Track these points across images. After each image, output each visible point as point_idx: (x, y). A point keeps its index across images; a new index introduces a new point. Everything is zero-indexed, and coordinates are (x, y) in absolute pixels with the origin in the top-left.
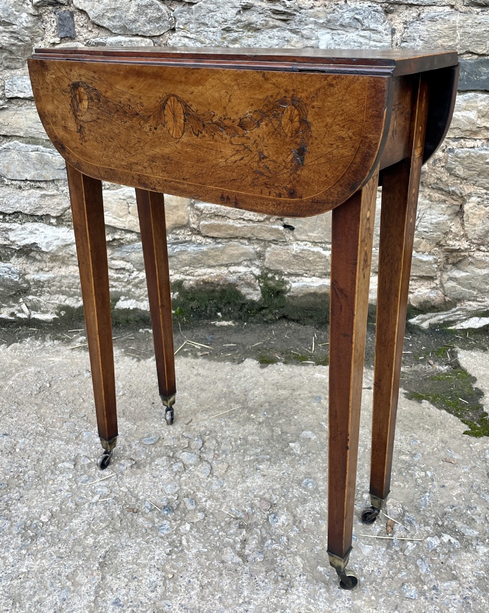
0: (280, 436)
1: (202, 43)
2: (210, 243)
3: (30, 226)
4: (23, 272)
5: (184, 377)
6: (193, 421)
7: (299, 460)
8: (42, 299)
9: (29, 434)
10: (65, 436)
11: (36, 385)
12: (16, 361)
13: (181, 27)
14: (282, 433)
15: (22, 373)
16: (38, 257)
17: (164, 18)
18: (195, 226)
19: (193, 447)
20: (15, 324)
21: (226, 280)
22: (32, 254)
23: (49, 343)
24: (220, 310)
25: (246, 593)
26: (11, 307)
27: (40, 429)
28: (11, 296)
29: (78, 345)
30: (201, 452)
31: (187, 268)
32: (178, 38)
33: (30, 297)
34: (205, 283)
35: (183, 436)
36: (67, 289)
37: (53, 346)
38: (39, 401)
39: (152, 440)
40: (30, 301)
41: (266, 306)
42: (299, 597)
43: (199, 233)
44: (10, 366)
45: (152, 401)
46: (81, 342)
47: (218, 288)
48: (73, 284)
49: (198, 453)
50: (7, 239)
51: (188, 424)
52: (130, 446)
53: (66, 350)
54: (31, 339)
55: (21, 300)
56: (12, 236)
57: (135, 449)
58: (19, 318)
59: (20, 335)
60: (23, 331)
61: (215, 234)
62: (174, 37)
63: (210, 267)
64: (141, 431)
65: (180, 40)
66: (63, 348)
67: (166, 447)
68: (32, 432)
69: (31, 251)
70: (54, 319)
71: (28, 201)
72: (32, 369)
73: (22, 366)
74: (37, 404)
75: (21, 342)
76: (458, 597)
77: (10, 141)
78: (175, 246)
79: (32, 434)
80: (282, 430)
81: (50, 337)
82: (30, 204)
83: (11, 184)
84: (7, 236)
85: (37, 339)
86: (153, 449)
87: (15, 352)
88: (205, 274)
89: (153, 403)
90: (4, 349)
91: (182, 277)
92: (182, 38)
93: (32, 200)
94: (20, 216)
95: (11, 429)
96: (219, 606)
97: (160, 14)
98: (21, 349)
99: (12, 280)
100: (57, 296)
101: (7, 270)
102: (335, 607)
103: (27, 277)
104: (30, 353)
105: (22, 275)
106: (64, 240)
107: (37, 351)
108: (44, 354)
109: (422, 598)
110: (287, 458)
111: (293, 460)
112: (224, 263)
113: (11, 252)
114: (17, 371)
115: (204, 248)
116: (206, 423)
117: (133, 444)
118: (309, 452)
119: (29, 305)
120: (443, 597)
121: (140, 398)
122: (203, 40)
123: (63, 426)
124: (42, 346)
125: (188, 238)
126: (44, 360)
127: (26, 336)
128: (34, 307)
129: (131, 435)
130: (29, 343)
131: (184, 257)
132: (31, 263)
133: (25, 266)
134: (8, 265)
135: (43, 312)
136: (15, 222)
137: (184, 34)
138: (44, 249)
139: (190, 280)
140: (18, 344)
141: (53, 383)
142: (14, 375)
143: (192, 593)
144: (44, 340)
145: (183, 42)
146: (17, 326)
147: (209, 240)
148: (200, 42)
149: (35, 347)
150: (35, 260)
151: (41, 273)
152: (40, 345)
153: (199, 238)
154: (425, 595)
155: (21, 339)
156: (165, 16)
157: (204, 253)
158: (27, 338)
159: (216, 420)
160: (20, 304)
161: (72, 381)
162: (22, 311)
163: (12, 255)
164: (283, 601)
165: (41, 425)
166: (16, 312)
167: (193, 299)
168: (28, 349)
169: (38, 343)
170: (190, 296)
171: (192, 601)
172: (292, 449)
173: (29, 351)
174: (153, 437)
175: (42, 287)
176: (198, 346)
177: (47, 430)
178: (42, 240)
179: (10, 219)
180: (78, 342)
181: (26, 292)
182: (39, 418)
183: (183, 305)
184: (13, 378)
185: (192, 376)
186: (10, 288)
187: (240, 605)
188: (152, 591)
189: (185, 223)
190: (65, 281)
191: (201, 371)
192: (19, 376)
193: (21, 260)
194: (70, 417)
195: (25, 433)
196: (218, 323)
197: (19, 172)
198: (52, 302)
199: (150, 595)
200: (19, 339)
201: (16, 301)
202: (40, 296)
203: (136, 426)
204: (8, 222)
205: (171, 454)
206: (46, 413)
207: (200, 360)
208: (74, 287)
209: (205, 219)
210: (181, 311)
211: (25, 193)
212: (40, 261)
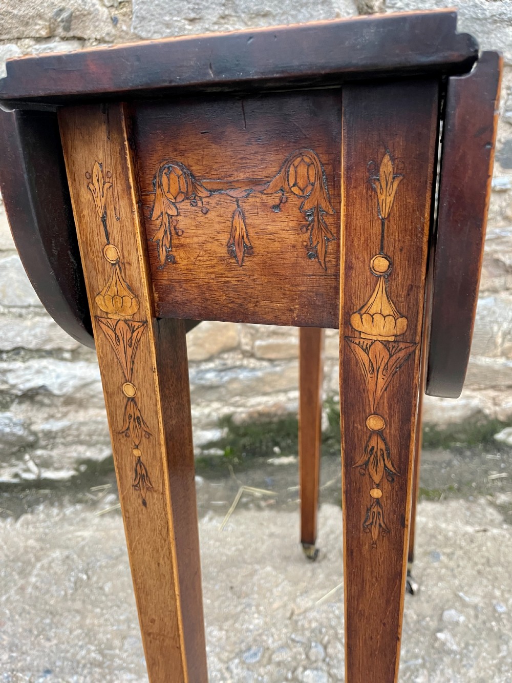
0: (418, 622)
2: (266, 367)
3: (35, 364)
4: (28, 422)
5: (257, 542)
6: (297, 612)
7: (461, 660)
8: (55, 453)
9: (81, 665)
10: (132, 663)
11: (69, 580)
12: (31, 542)
14: (418, 615)
15: (45, 561)
16: (46, 401)
18: (248, 348)
19: (313, 658)
20: (20, 488)
21: (285, 409)
22: (39, 398)
23: (69, 510)
24: (276, 444)
26: (12, 466)
27: (93, 655)
28: (13, 454)
29: (108, 508)
30: (328, 664)
31: (237, 398)
33: (39, 452)
34: (261, 414)
35: (293, 640)
36: (88, 438)
37: (76, 513)
38: (78, 605)
39: (255, 654)
40: (39, 457)
41: (332, 435)
43: (252, 355)
44: (26, 552)
45: (230, 585)
46: (112, 503)
47: (275, 419)
48: (95, 431)
49: (325, 668)
50: (5, 382)
51: (290, 618)
52: (228, 669)
53: (94, 517)
54: (45, 506)
55: (27, 457)
56: (12, 379)
57: (237, 674)
58: (26, 480)
59: (28, 501)
60: (32, 495)
61: (272, 356)
63: (265, 394)
64: (233, 639)
66: (88, 515)
67: (279, 664)
68: (83, 662)
69: (37, 394)
70: (73, 477)
71: (33, 332)
72: (57, 554)
73: (42, 549)
74: (77, 611)
75: (32, 512)
77: (5, 257)
78: (223, 374)
79: (84, 666)
80: (415, 612)
81: (69, 501)
82: (35, 336)
83: (9, 312)
84: (5, 378)
85: (52, 504)
86: (262, 670)
87: (27, 528)
88: (259, 404)
89: (232, 588)
90: (11, 525)
91: (232, 409)
93: (38, 330)
94: (22, 353)
95: (53, 660)
98: (35, 523)
99: (14, 435)
100: (74, 447)
101: (7, 421)
103: (34, 428)
104: (48, 527)
105: (27, 425)
106: (82, 379)
107: (56, 523)
108: (67, 527)
110: (445, 659)
111: (454, 661)
112: (282, 388)
113: (10, 398)
114: (38, 559)
115: (259, 374)
116: (315, 614)
117: (233, 666)
118: (467, 645)
119: (37, 461)
121: (212, 582)
123: (123, 645)
124: (61, 515)
125: (238, 363)
126: (70, 536)
127: (37, 502)
128: (45, 464)
129: (223, 648)
130: (43, 512)
131: (235, 386)
132: (38, 410)
133: (30, 414)
134: (8, 414)
135: (57, 469)
136: (15, 360)
138: (56, 392)
139: (241, 413)
140: (29, 517)
141: (90, 573)
142: (34, 566)
144: (62, 506)
146: (23, 490)
147: (265, 364)
150: (42, 404)
151: (51, 421)
153: (252, 363)
155: (31, 506)
157: (259, 380)
158: (39, 505)
159: (325, 607)
160: (25, 462)
161: (114, 566)
162: (28, 470)
163: (12, 401)
165: (93, 648)
166: (20, 472)
167: (245, 435)
168: (44, 521)
170: (242, 431)
172: (443, 644)
174: (254, 649)
175: (54, 438)
176: (258, 492)
177: (104, 656)
178: (54, 380)
179: (8, 357)
180: (107, 503)
181: (32, 446)
182: (86, 635)
183: (233, 443)
184: (35, 572)
185: (265, 537)
186: (11, 444)
189: (235, 344)
190: (84, 429)
191: (273, 529)
192: (42, 568)
193: (24, 407)
194: (129, 627)
195: (75, 665)
196: (277, 461)
197: (19, 297)
198: (68, 455)
200: (29, 506)
201: (20, 458)
202: (52, 449)
203: (224, 632)
204: (6, 361)
205: (290, 675)
206: (93, 625)
207: (266, 514)
208: (97, 433)
209: (261, 338)
210: (232, 451)
211: (28, 323)
212: (49, 406)
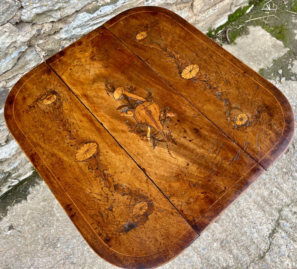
1: (46, 6)
4: (2, 171)
8: (20, 171)
13: (27, 4)
17: (12, 5)
25: (230, 215)
26: (5, 185)
32: (29, 12)
33: (13, 175)
40: (15, 176)
42: (243, 203)
54: (32, 188)
55: (9, 180)
59: (23, 191)
60: (22, 188)
62: (25, 13)
65: (30, 13)
70: (33, 173)
75: (29, 193)
76: (274, 168)
81: (39, 180)
85: (34, 186)
87: (34, 200)
90: (26, 203)
92: (32, 11)
96: (227, 224)
97: (8, 5)
100: (27, 165)
102: (253, 198)
103: (6, 171)
109: (268, 176)
119: (15, 178)
120: (272, 171)
122: (47, 4)
127: (27, 189)
128: (18, 176)
130: (33, 191)
135: (25, 175)
137: (32, 7)
138: (9, 157)
140: (29, 196)
143: (218, 227)
145: (34, 13)
146: (16, 188)
148: (44, 6)
149: (39, 190)
152: (40, 187)
154: (268, 174)
156: (12, 4)
158: (29, 189)
162: (13, 183)
164: (241, 208)
166: (10, 185)
169: (38, 187)
171: (220, 229)
173: (40, 194)
175: (17, 168)
181: (10, 174)
187: (232, 219)
188: (208, 237)
198: (27, 168)
199: (209, 238)
200: (25, 192)
201: (7, 182)
202: (18, 171)
